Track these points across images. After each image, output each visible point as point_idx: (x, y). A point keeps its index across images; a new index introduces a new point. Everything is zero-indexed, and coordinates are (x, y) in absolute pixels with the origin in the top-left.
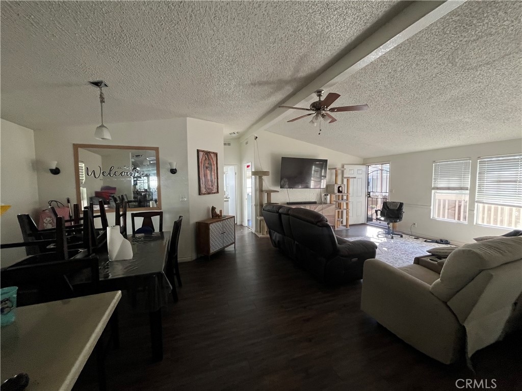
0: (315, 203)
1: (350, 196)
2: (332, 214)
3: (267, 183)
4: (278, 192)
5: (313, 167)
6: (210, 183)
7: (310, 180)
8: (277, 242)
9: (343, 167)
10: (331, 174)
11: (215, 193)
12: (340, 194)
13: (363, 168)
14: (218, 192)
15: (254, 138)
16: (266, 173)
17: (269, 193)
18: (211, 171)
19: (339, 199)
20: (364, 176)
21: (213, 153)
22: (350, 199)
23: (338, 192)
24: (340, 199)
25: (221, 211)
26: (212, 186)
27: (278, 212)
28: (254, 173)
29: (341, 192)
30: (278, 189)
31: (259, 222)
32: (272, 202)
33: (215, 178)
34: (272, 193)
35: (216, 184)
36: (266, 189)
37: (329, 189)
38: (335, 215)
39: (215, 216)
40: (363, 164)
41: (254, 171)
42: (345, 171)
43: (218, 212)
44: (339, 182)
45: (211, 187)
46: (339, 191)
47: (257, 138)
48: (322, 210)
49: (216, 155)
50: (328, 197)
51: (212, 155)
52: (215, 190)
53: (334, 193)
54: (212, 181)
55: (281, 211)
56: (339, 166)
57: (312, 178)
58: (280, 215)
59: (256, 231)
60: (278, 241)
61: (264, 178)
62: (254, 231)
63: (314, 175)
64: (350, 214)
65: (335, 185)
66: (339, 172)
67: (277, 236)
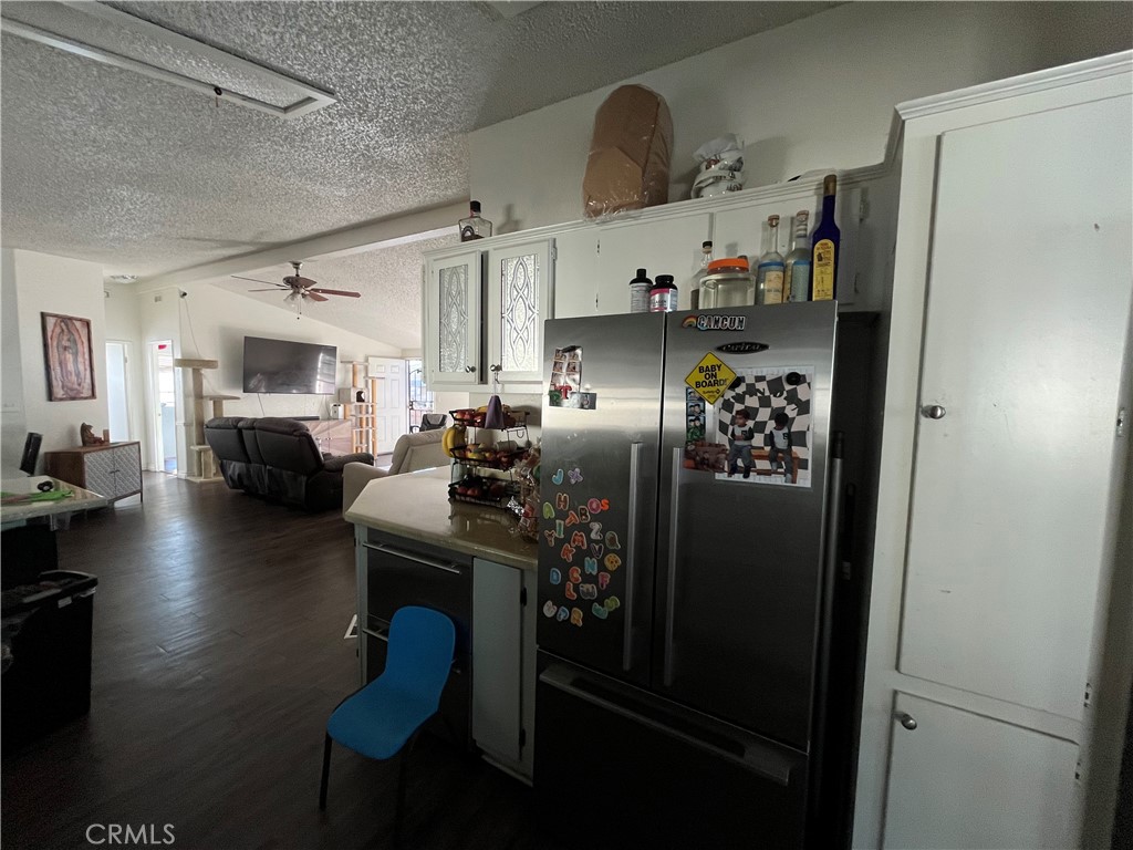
0: (316, 419)
1: (377, 407)
2: (347, 435)
3: (213, 382)
4: (238, 398)
5: (321, 355)
6: (74, 378)
7: (316, 379)
8: (236, 477)
9: (367, 361)
10: (347, 371)
11: (86, 398)
12: (363, 404)
13: (402, 363)
14: (93, 396)
15: (178, 295)
16: (210, 364)
17: (218, 401)
18: (76, 355)
19: (361, 412)
20: (402, 378)
21: (81, 320)
22: (377, 412)
23: (358, 401)
24: (364, 412)
25: (106, 433)
26: (79, 385)
27: (236, 427)
28: (183, 363)
29: (363, 401)
30: (239, 393)
31: (195, 457)
32: (225, 416)
33: (85, 369)
34: (224, 402)
35: (88, 380)
36: (212, 393)
37: (341, 396)
38: (352, 438)
39: (90, 440)
40: (402, 358)
41: (180, 357)
42: (370, 368)
43: (97, 433)
44: (360, 385)
45: (76, 386)
46: (360, 399)
47: (185, 294)
48: (328, 429)
49: (88, 324)
50: (341, 409)
51: (78, 324)
52: (87, 392)
53: (350, 402)
54: (78, 375)
55: (240, 424)
56: (360, 359)
57: (318, 377)
58: (240, 431)
59: (190, 473)
60: (239, 475)
61: (205, 372)
62: (183, 475)
63: (322, 368)
64: (378, 436)
65: (352, 389)
66: (360, 368)
67: (235, 468)
